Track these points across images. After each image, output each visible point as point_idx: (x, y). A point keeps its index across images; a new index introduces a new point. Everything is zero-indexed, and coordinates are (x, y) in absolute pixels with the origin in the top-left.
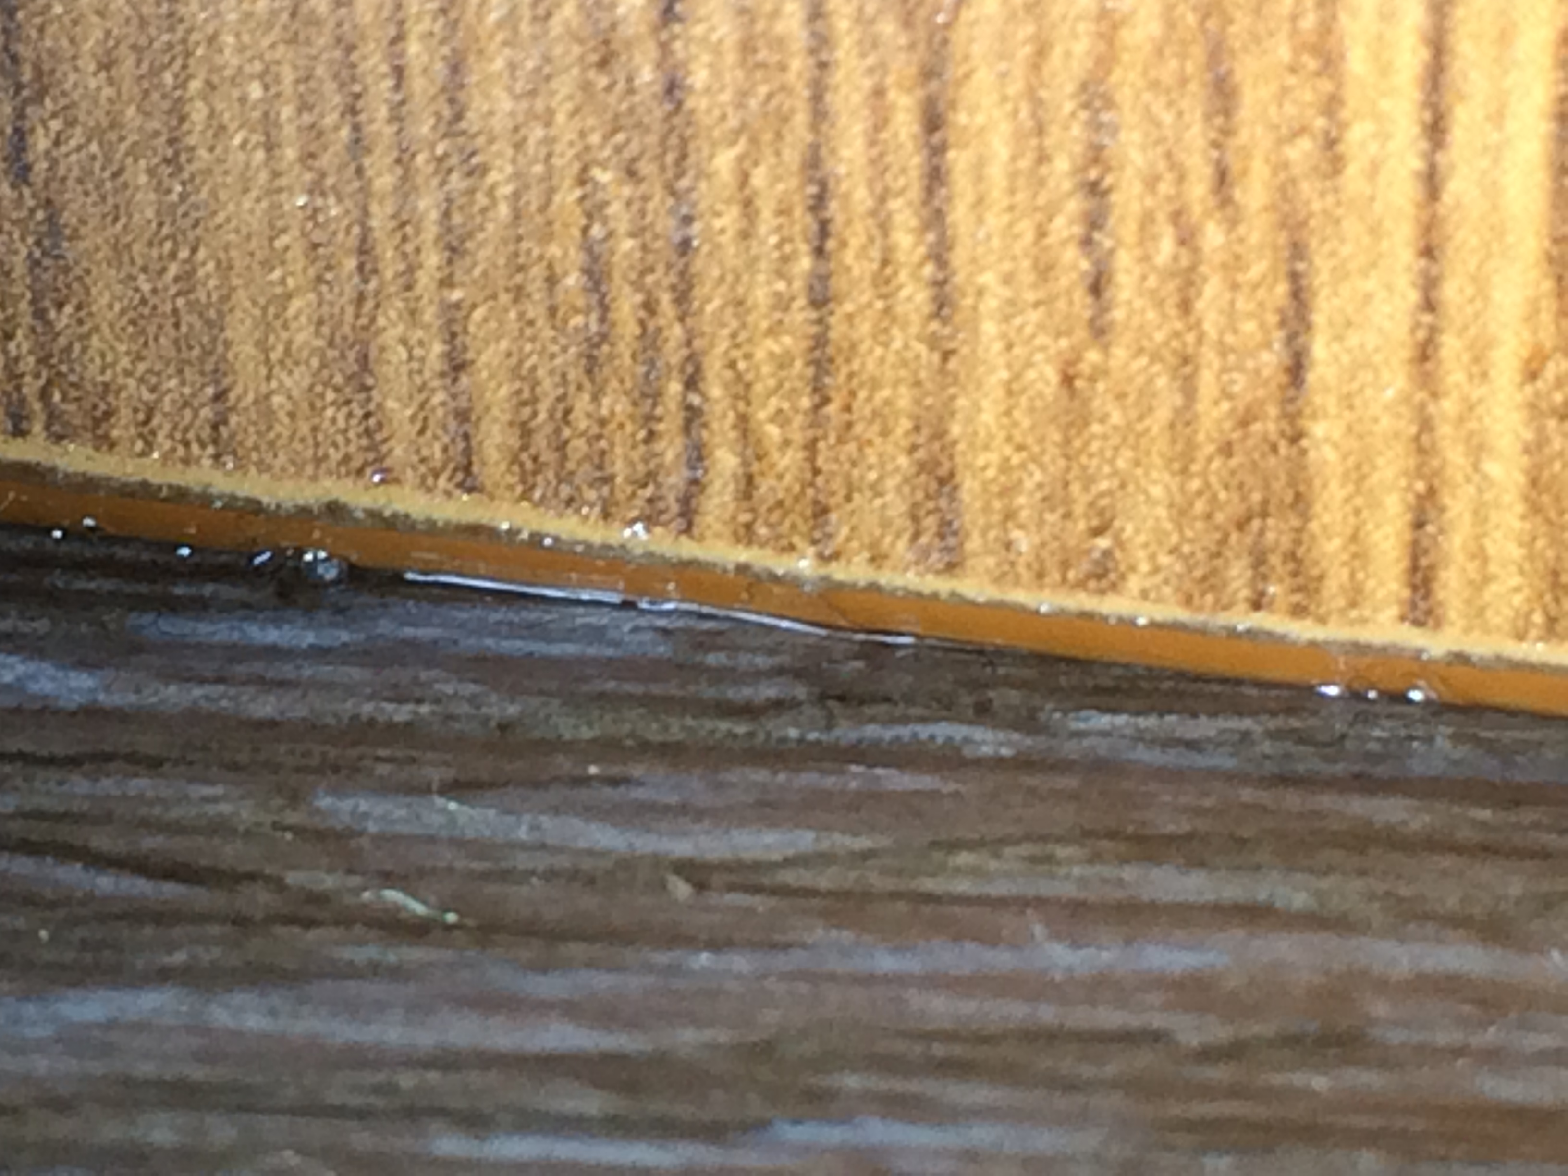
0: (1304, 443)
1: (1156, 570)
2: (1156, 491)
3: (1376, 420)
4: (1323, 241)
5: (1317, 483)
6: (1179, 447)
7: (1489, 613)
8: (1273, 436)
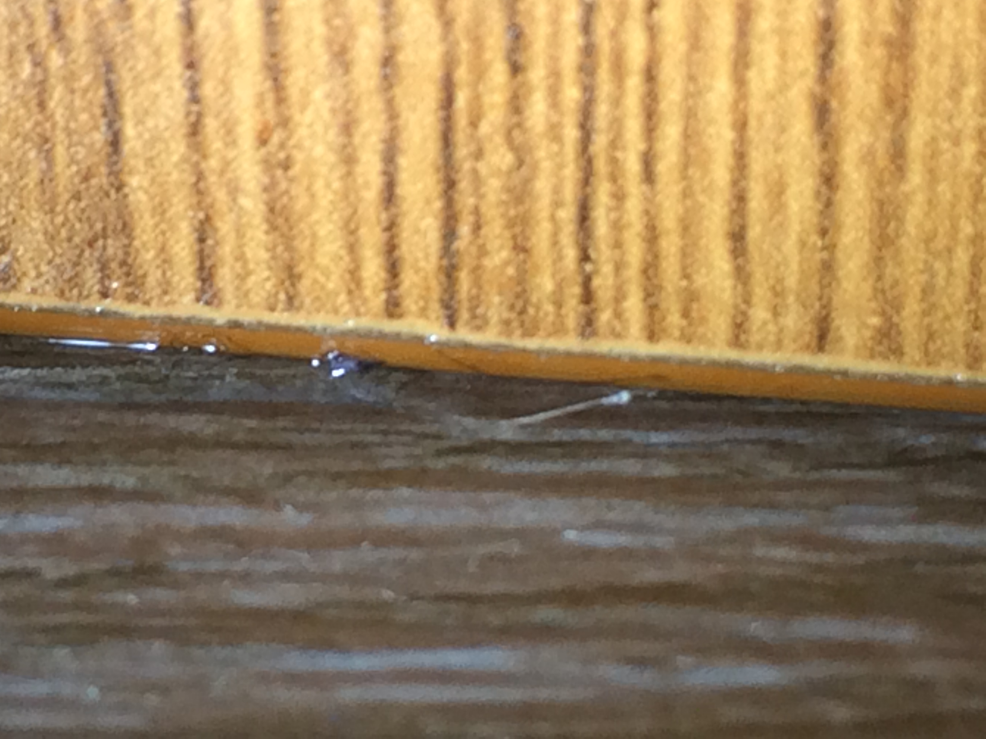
0: (126, 190)
1: (39, 275)
2: (35, 224)
3: (169, 174)
4: (126, 61)
5: (136, 216)
6: (48, 195)
7: (252, 295)
8: (106, 187)
